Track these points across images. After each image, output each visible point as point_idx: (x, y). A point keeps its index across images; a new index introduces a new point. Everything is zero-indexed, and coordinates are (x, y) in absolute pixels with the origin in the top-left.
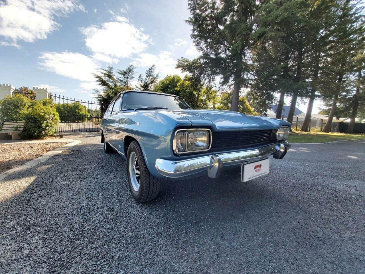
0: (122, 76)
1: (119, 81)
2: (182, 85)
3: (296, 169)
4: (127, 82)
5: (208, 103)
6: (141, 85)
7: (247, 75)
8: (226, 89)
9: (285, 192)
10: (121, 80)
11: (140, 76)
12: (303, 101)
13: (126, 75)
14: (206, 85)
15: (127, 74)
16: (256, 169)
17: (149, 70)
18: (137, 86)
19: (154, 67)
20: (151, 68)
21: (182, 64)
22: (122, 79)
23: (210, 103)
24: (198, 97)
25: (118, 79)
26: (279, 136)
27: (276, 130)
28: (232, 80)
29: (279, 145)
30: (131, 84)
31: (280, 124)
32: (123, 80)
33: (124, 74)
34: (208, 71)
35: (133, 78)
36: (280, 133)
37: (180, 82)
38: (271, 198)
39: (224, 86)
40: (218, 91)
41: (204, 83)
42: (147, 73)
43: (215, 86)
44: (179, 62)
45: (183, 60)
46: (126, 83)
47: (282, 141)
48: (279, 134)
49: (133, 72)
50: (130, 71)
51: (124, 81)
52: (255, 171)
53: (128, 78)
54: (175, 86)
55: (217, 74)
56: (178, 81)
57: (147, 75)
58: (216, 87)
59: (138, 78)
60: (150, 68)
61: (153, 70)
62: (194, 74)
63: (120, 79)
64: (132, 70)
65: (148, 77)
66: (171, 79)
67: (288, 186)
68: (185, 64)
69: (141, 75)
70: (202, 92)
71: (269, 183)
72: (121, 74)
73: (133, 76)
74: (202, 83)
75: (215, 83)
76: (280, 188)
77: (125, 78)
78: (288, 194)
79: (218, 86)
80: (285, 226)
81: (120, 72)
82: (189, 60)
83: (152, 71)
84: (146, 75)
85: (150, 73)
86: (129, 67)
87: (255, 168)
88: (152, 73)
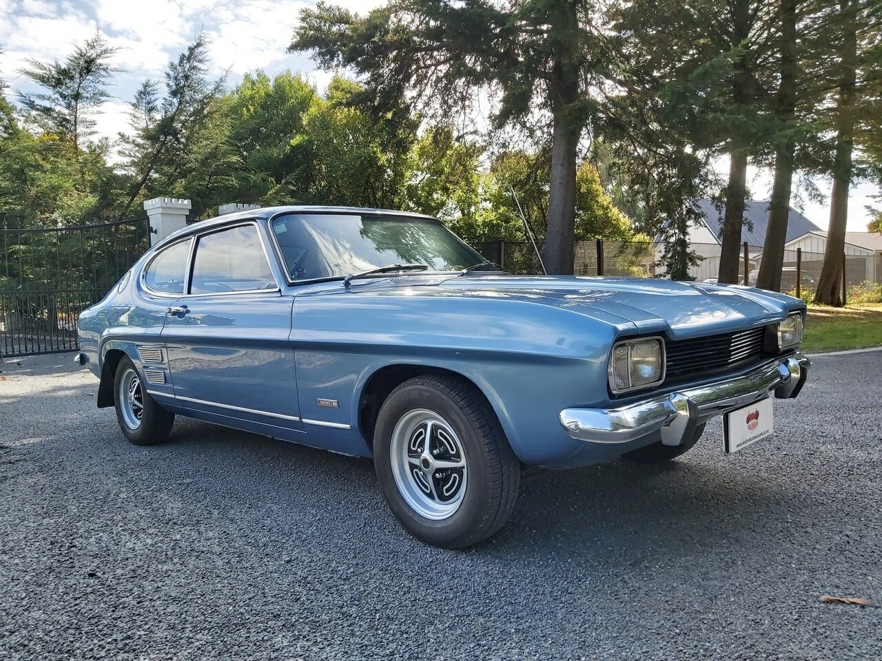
0: (47, 91)
1: (34, 113)
2: (323, 122)
3: (822, 433)
4: (71, 118)
5: (443, 204)
6: (146, 130)
7: (600, 84)
8: (514, 139)
9: (808, 488)
10: (47, 111)
11: (145, 92)
12: (814, 192)
13: (71, 87)
14: (433, 123)
15: (72, 78)
16: (750, 423)
17: (181, 62)
18: (126, 134)
19: (200, 49)
20: (191, 53)
21: (318, 29)
22: (47, 104)
23: (451, 204)
24: (399, 175)
25: (32, 105)
26: (783, 338)
27: (777, 324)
28: (542, 106)
29: (786, 363)
30: (93, 123)
31: (784, 307)
32: (53, 106)
33: (58, 79)
34: (439, 63)
35: (103, 98)
36: (785, 333)
37: (313, 110)
38: (778, 503)
39: (508, 128)
40: (484, 149)
41: (421, 116)
42: (172, 73)
43: (471, 128)
44: (303, 19)
45: (325, 14)
46: (65, 120)
47: (790, 352)
48: (783, 332)
49: (104, 69)
50: (88, 66)
51: (59, 113)
52: (749, 428)
53: (77, 97)
54: (291, 124)
55: (477, 79)
56: (304, 104)
57: (172, 83)
58: (475, 132)
59: (135, 101)
60: (187, 53)
61: (200, 61)
62: (376, 78)
63: (38, 102)
64: (99, 61)
65: (179, 96)
66: (268, 95)
67: (811, 474)
68: (335, 29)
69: (146, 86)
70: (413, 154)
71: (762, 474)
72: (43, 80)
73: (101, 87)
74: (413, 115)
75: (472, 116)
76: (792, 481)
77: (64, 97)
78: (813, 491)
79: (484, 126)
80: (821, 545)
81: (41, 72)
82: (352, 13)
83: (194, 68)
84: (168, 85)
85: (186, 77)
86: (83, 47)
87: (748, 420)
88: (196, 76)
